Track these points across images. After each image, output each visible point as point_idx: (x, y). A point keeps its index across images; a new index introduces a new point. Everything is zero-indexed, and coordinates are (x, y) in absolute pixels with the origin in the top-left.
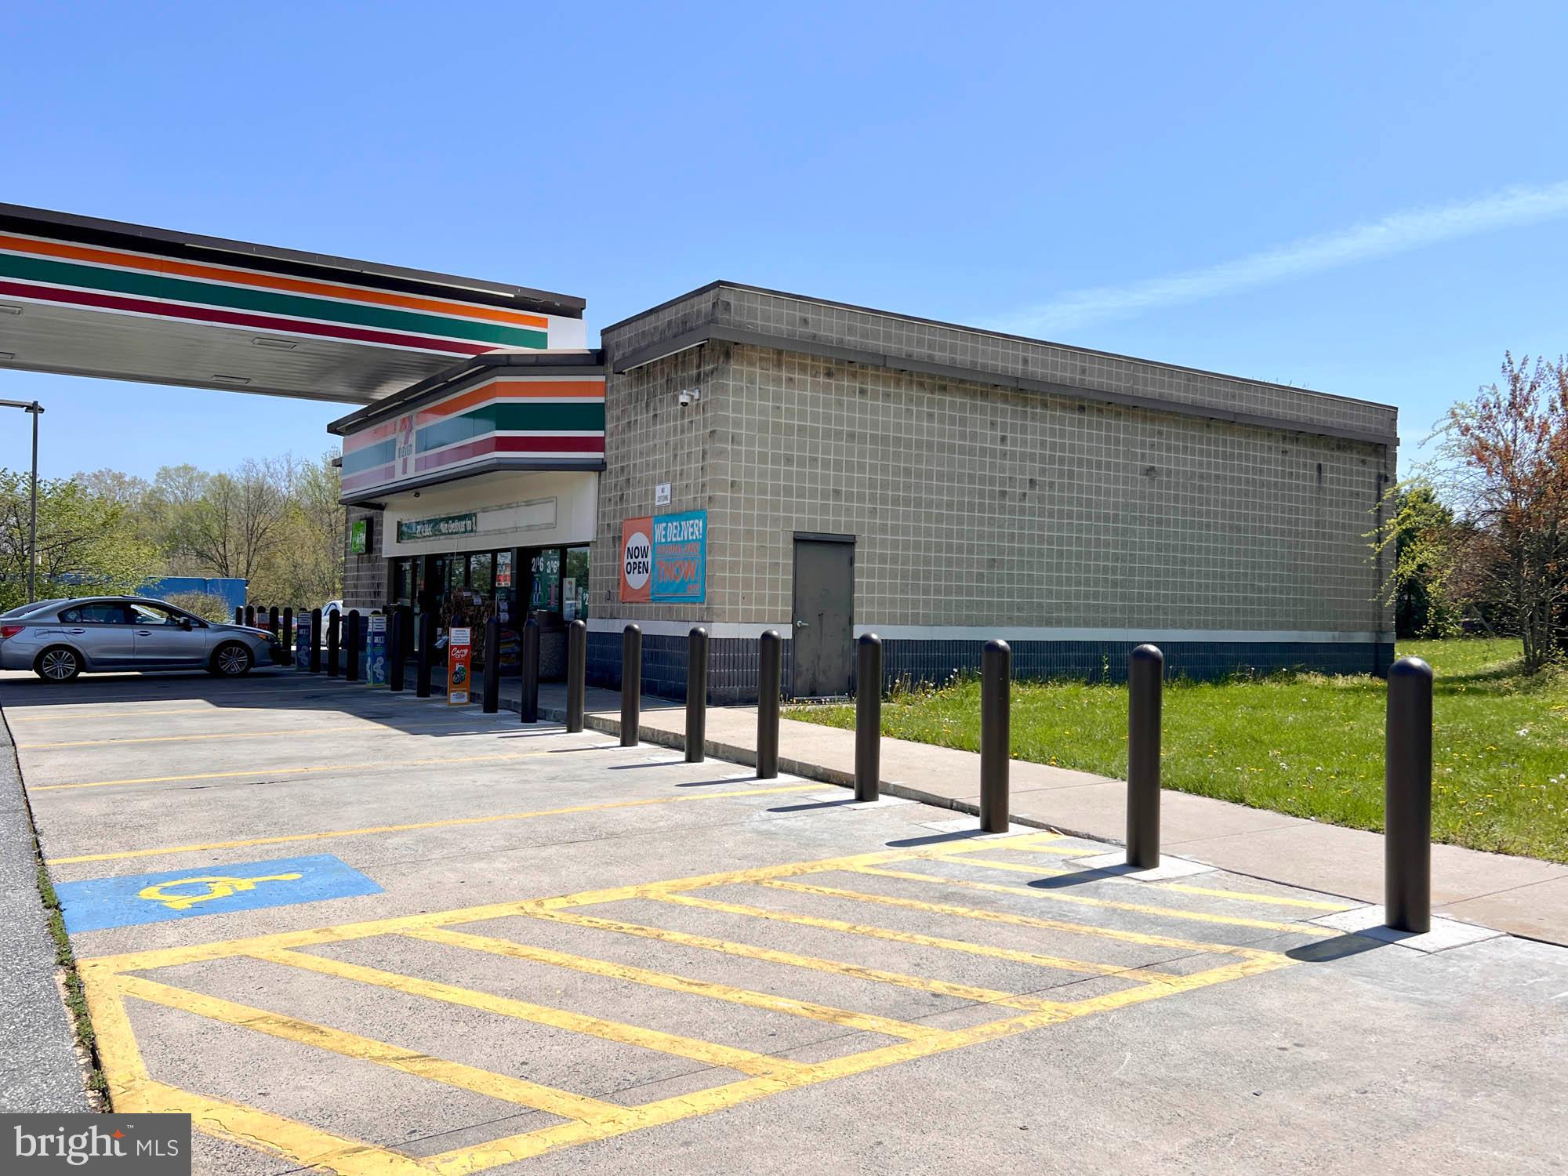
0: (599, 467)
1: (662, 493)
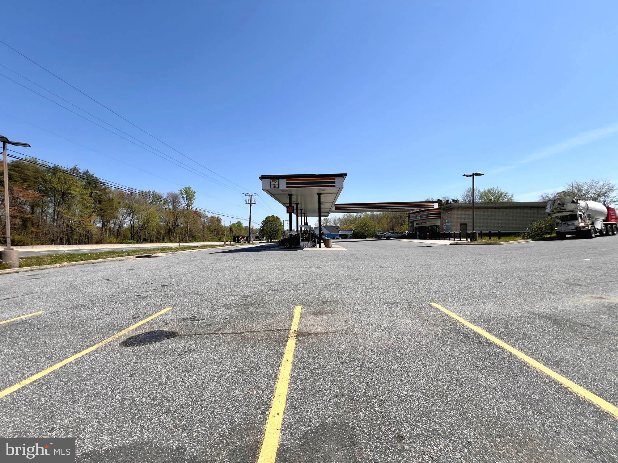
0: (440, 218)
1: (447, 220)
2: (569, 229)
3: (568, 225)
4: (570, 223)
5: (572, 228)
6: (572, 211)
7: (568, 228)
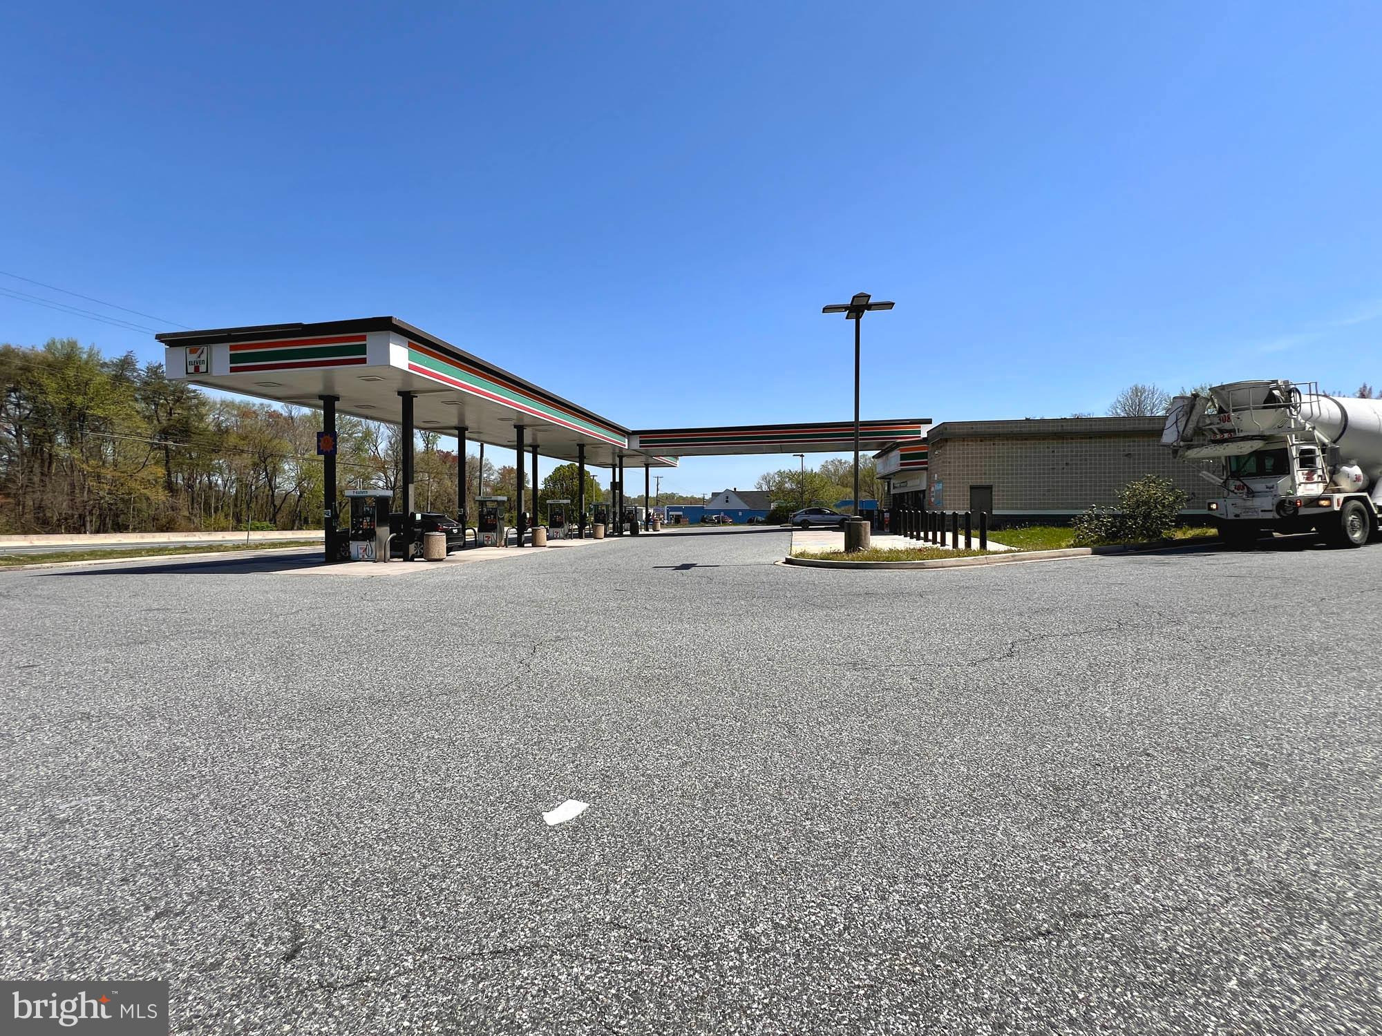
0: (926, 469)
1: (936, 477)
2: (1254, 510)
3: (1252, 494)
4: (1258, 485)
5: (1262, 507)
6: (1262, 437)
7: (1249, 503)
